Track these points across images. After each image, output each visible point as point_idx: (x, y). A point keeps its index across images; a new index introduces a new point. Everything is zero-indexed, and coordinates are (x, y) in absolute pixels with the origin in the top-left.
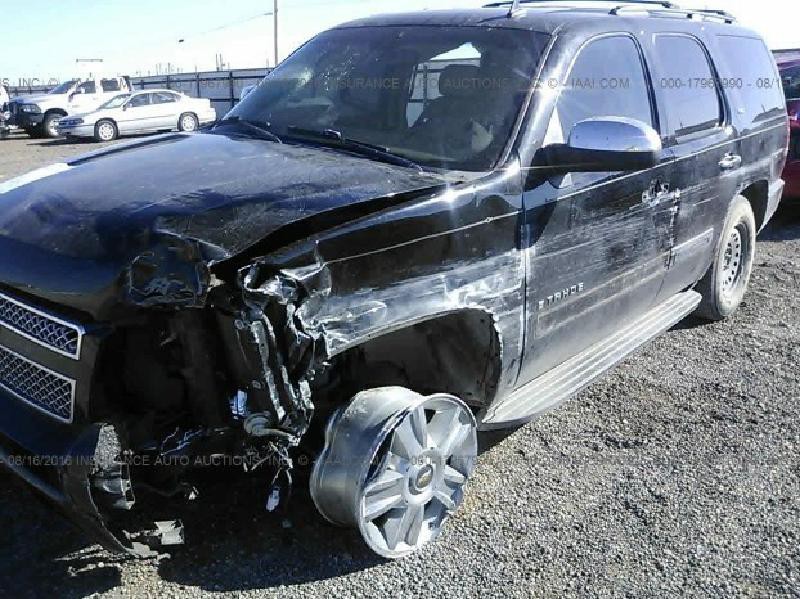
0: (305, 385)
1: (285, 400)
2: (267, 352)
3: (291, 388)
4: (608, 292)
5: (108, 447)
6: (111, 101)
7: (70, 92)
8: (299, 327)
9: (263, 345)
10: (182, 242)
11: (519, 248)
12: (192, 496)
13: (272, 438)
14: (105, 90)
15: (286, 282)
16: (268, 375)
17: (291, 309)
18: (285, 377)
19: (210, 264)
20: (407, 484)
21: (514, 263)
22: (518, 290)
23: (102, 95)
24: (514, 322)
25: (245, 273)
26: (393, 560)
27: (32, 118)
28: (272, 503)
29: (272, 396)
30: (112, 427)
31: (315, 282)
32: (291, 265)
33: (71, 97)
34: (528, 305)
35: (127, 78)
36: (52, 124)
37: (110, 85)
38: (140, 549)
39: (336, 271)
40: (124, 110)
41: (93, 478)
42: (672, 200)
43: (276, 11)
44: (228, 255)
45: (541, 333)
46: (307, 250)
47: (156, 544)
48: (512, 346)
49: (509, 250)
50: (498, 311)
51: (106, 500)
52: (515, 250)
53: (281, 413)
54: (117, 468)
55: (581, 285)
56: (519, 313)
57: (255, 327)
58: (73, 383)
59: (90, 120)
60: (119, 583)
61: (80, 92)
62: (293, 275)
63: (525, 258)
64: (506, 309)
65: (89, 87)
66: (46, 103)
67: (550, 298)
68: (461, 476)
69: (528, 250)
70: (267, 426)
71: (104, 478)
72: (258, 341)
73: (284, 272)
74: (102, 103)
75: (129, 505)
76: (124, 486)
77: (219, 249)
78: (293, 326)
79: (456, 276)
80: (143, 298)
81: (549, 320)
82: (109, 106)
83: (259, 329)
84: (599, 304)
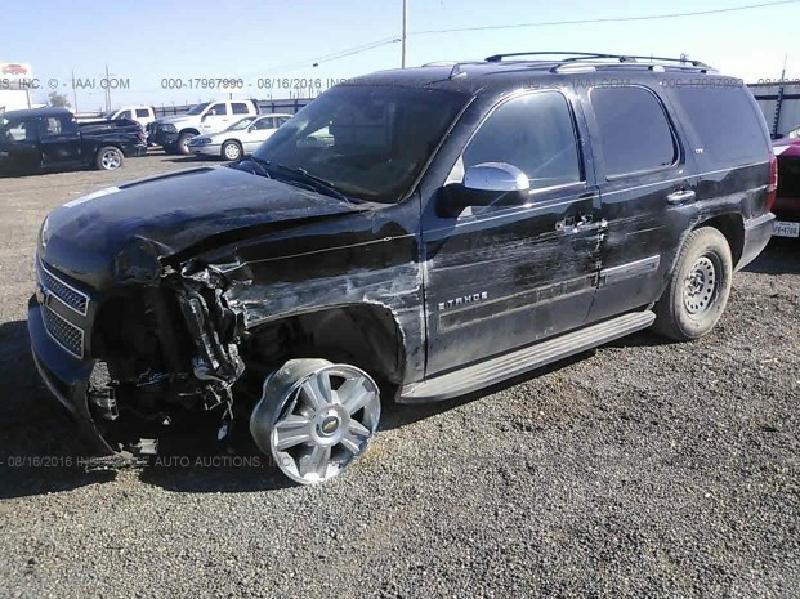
0: (233, 347)
1: (218, 356)
2: (203, 320)
3: (221, 347)
4: (518, 302)
5: (100, 376)
6: (239, 123)
7: (203, 113)
8: (225, 304)
9: (199, 315)
10: (146, 242)
11: (417, 262)
12: (166, 422)
13: (211, 382)
14: (234, 112)
15: (212, 273)
16: (204, 336)
17: (219, 292)
18: (217, 339)
19: (159, 258)
20: (315, 429)
21: (414, 273)
22: (416, 292)
23: (231, 118)
24: (413, 318)
25: (184, 266)
26: (303, 485)
27: (169, 136)
28: (221, 434)
29: (208, 352)
30: (105, 364)
31: (237, 274)
32: (216, 263)
33: (203, 118)
34: (427, 306)
35: (254, 102)
36: (186, 142)
37: (239, 108)
38: (128, 456)
39: (254, 268)
40: (250, 132)
41: (89, 395)
42: (597, 229)
43: (404, 37)
44: (172, 253)
45: (443, 329)
46: (229, 253)
47: (137, 453)
48: (414, 336)
49: (409, 261)
50: (396, 308)
51: (97, 412)
52: (413, 263)
53: (216, 365)
54: (105, 390)
55: (484, 294)
56: (419, 311)
57: (192, 302)
58: (83, 332)
59: (219, 140)
60: (113, 479)
61: (212, 114)
62: (217, 269)
63: (424, 270)
64: (404, 306)
65: (220, 109)
66: (182, 123)
67: (450, 302)
68: (367, 431)
69: (425, 263)
70: (207, 373)
71: (98, 396)
72: (195, 312)
73: (211, 266)
74: (231, 124)
75: (114, 418)
76: (110, 403)
77: (168, 248)
78: (220, 304)
79: (357, 279)
80: (125, 279)
81: (451, 319)
82: (237, 127)
83: (196, 304)
84: (508, 311)
